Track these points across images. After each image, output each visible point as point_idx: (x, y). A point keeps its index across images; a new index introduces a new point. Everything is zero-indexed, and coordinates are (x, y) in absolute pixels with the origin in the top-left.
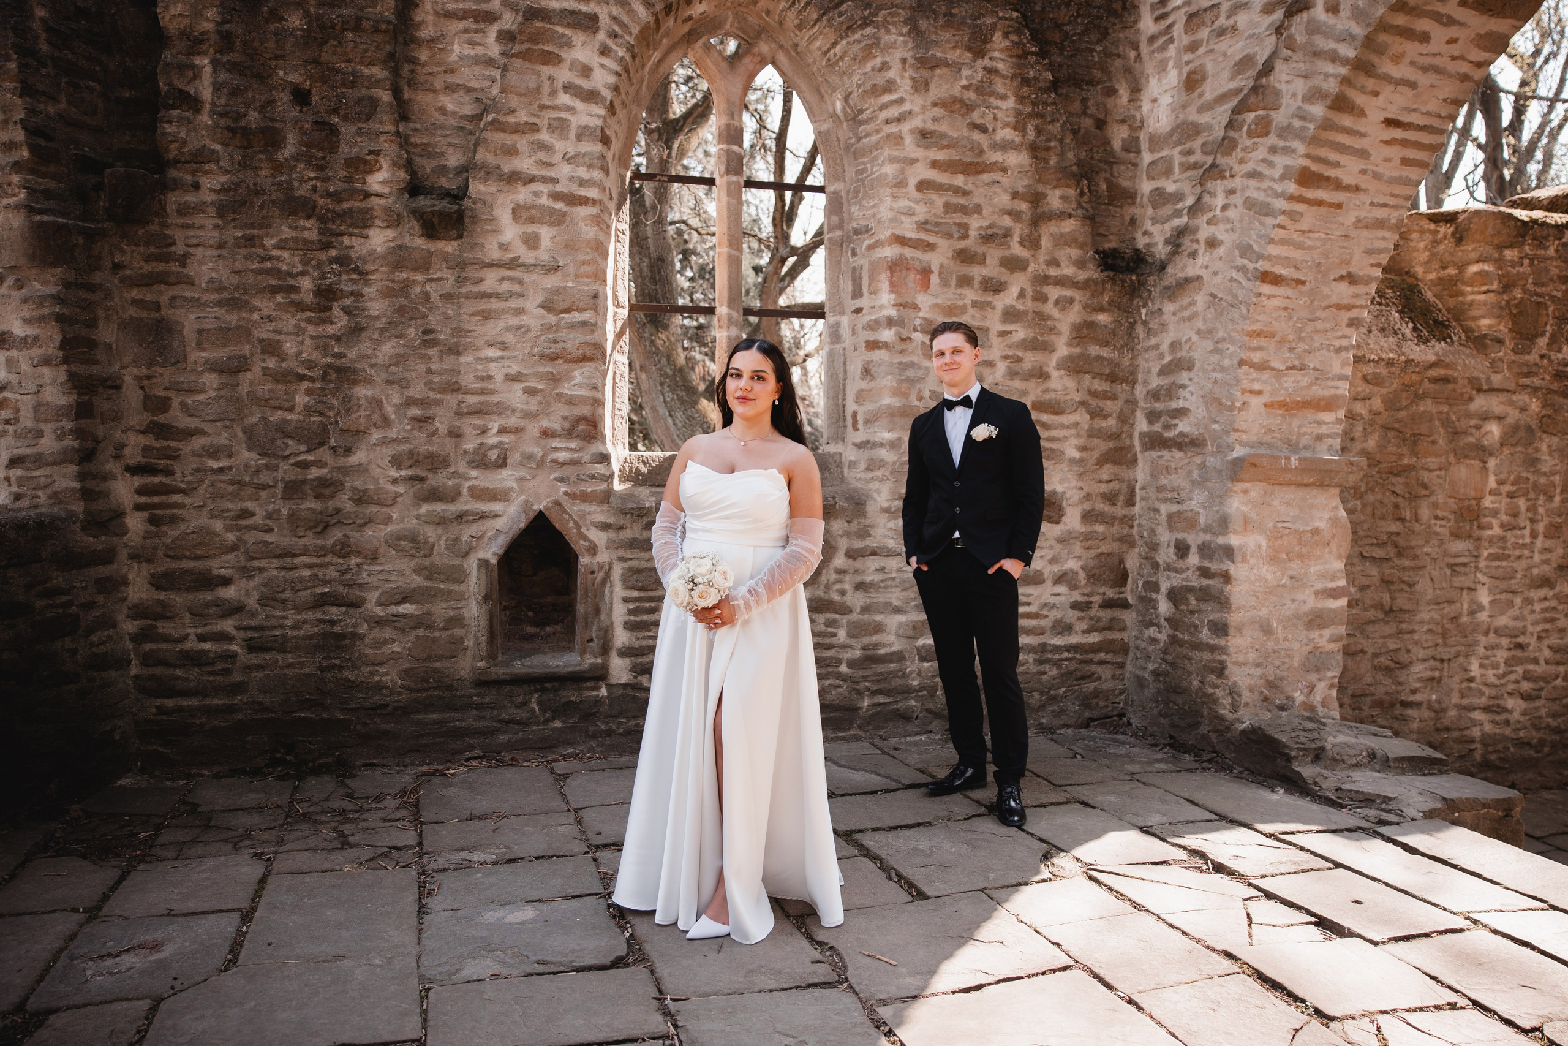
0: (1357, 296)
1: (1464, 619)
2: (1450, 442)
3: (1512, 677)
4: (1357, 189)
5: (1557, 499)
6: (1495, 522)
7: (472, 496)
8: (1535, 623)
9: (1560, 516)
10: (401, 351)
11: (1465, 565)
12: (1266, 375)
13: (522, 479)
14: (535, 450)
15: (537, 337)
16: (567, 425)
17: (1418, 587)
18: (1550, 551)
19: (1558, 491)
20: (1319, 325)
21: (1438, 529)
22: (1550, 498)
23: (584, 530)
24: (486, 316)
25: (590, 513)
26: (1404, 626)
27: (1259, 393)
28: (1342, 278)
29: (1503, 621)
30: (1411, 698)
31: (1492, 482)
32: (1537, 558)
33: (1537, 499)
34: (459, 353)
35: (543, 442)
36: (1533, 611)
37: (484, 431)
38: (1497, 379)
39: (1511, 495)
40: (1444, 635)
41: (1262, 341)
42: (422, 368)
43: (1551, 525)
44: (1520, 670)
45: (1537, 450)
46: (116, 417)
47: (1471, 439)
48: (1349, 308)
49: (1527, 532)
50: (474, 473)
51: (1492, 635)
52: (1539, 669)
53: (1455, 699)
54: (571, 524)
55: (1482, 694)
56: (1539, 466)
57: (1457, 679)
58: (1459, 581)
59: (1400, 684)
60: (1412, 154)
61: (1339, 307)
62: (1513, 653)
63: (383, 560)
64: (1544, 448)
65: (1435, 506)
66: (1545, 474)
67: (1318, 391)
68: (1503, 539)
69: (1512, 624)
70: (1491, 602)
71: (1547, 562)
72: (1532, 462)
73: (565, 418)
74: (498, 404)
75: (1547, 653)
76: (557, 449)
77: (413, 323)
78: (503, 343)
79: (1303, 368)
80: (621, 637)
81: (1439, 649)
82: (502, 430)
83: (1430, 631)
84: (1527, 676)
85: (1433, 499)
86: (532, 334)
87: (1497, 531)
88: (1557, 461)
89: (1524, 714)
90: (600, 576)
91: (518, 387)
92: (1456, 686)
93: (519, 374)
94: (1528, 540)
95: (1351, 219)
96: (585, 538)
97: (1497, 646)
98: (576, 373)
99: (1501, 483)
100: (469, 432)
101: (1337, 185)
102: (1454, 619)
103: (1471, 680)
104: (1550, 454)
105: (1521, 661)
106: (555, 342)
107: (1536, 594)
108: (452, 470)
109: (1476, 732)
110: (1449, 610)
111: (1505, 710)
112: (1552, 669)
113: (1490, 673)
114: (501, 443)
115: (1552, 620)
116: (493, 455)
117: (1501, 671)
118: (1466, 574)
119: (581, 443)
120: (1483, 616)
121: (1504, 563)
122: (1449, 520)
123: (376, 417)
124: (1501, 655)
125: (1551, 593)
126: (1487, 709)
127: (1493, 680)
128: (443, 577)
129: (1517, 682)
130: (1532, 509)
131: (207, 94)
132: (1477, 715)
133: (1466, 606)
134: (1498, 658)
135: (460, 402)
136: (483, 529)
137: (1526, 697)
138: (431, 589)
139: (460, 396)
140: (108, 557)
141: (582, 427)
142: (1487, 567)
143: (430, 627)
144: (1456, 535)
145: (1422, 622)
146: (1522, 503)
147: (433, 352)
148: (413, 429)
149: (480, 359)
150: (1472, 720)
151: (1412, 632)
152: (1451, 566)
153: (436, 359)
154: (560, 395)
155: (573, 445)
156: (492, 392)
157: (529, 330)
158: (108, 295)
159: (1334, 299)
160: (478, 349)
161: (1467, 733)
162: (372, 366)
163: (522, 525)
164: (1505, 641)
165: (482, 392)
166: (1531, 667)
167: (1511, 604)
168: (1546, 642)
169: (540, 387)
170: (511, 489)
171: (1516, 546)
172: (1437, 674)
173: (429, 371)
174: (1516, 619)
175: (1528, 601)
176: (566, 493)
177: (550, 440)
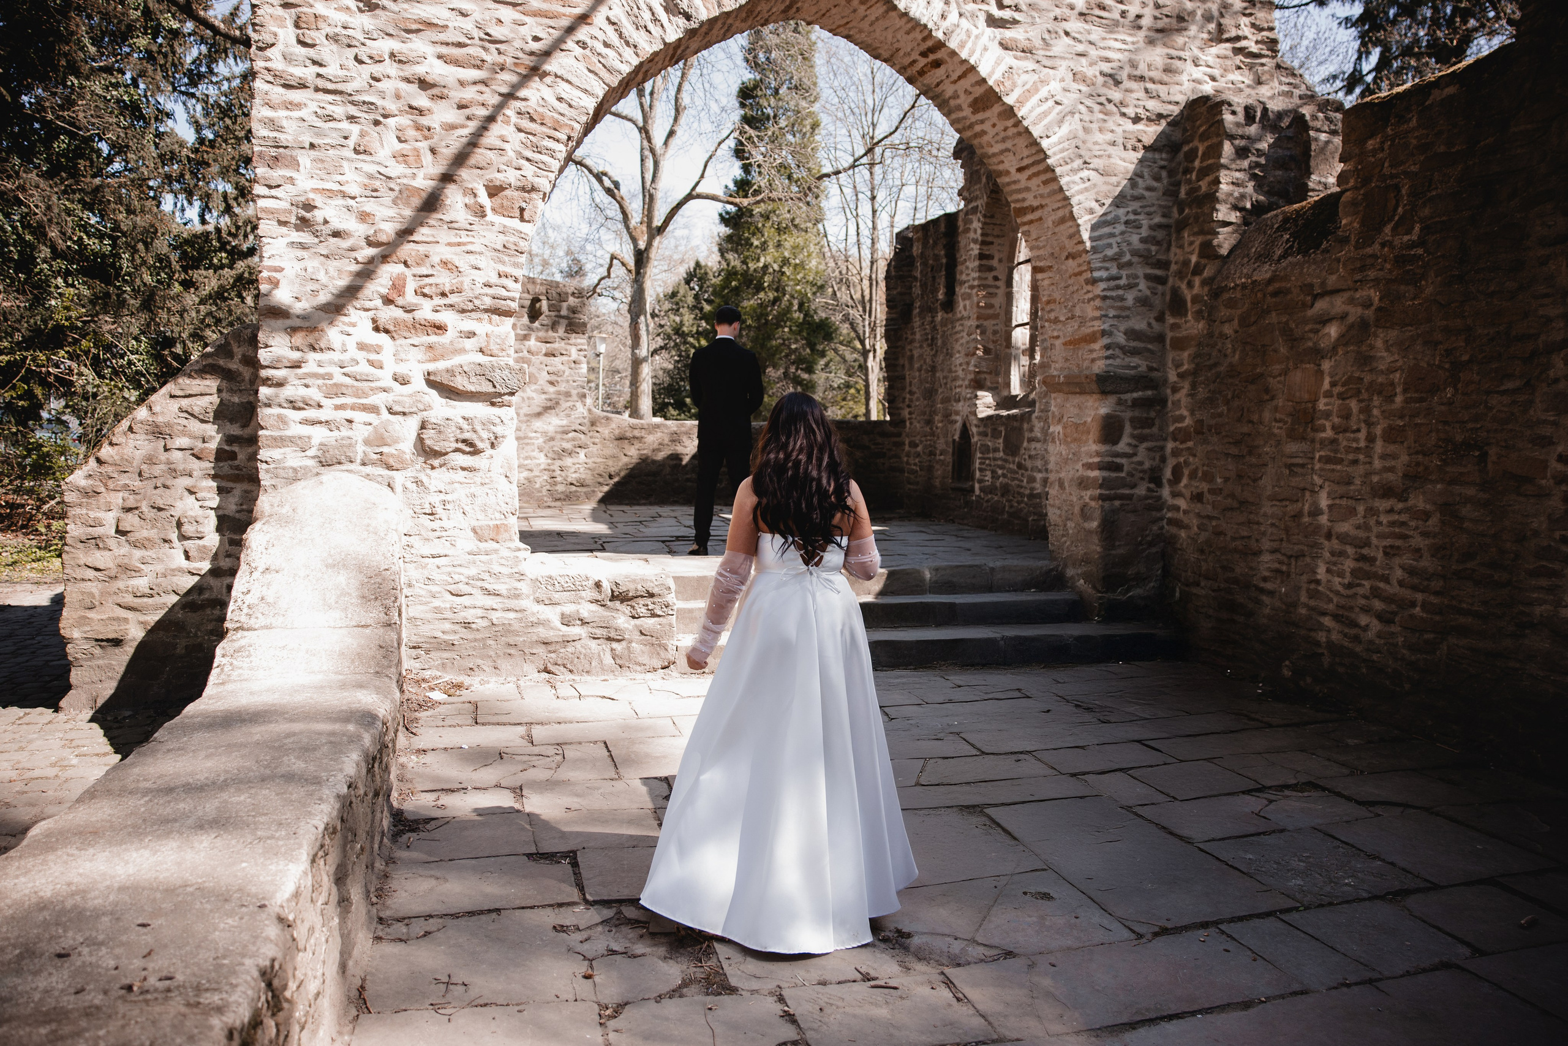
0: (1080, 265)
1: (1306, 519)
2: (1292, 348)
3: (1360, 591)
4: (1042, 206)
5: (1399, 399)
6: (1328, 424)
7: (954, 413)
8: (1379, 536)
9: (1401, 417)
11: (1303, 466)
12: (1060, 326)
13: (963, 406)
17: (1261, 483)
18: (1394, 456)
19: (1399, 390)
20: (1071, 289)
21: (1276, 431)
22: (1390, 399)
23: (971, 427)
24: (957, 340)
26: (1252, 516)
27: (1058, 337)
28: (1067, 258)
29: (1345, 527)
30: (1262, 585)
31: (1326, 385)
32: (1377, 464)
33: (1371, 400)
36: (1379, 523)
38: (1332, 280)
39: (1342, 396)
40: (1287, 530)
41: (1052, 306)
43: (1391, 428)
44: (1367, 584)
45: (1372, 347)
46: (904, 389)
47: (1310, 344)
48: (1080, 273)
49: (1362, 435)
50: (955, 404)
51: (1335, 541)
52: (1393, 589)
53: (1304, 598)
54: (969, 424)
55: (1331, 600)
56: (1375, 364)
57: (1304, 578)
58: (1295, 481)
59: (1251, 568)
60: (1044, 177)
61: (1076, 275)
62: (1361, 564)
64: (1379, 343)
65: (1276, 409)
66: (1382, 372)
67: (1086, 330)
68: (1334, 441)
69: (1353, 532)
70: (1330, 507)
71: (1391, 469)
72: (1365, 360)
75: (1399, 573)
76: (968, 393)
78: (959, 351)
79: (1073, 317)
80: (978, 474)
81: (1284, 544)
82: (959, 386)
83: (1273, 525)
84: (1375, 593)
85: (1274, 403)
87: (1329, 433)
88: (1396, 357)
89: (1379, 635)
90: (975, 447)
92: (1305, 586)
93: (961, 363)
94: (1362, 444)
95: (1050, 224)
96: (971, 430)
97: (1342, 554)
99: (1333, 384)
101: (1033, 209)
102: (1297, 516)
103: (1318, 582)
104: (1387, 350)
105: (1368, 576)
106: (968, 348)
107: (1383, 505)
109: (1322, 637)
110: (1292, 508)
111: (1356, 625)
112: (1407, 593)
113: (1337, 580)
114: (959, 392)
115: (1405, 537)
116: (957, 397)
117: (1346, 581)
118: (1303, 475)
120: (1324, 519)
121: (1339, 467)
122: (1285, 423)
124: (1349, 564)
125: (1400, 506)
126: (1336, 617)
127: (1340, 588)
129: (1365, 597)
130: (1366, 410)
131: (918, 275)
132: (1327, 621)
133: (1306, 507)
134: (1345, 567)
137: (1380, 617)
140: (899, 435)
142: (1322, 469)
144: (1292, 436)
145: (1265, 515)
146: (1354, 405)
150: (1321, 624)
151: (1258, 523)
152: (1290, 466)
158: (903, 348)
159: (1071, 271)
161: (1313, 634)
163: (961, 425)
164: (1350, 550)
165: (955, 371)
166: (1382, 585)
167: (1353, 512)
168: (1397, 561)
170: (961, 410)
171: (1349, 451)
172: (1284, 568)
174: (1358, 527)
175: (1371, 511)
176: (969, 411)
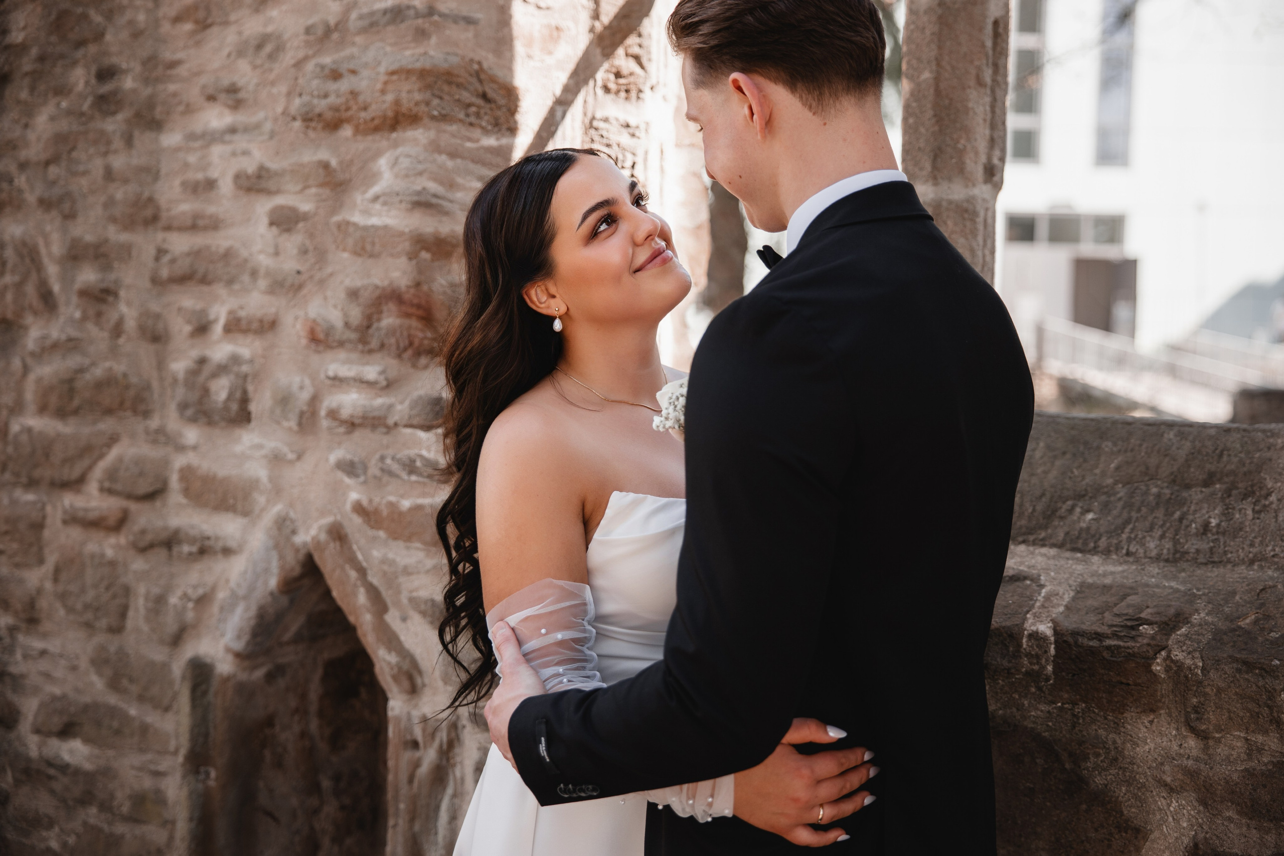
7: (186, 492)
10: (64, 125)
13: (276, 459)
14: (296, 380)
15: (299, 64)
16: (356, 314)
23: (392, 618)
25: (407, 571)
34: (156, 125)
35: (315, 359)
37: (202, 329)
42: (97, 166)
50: (191, 435)
54: (362, 598)
63: (46, 626)
73: (353, 294)
74: (228, 255)
76: (338, 381)
77: (80, 53)
78: (233, 90)
82: (234, 327)
86: (289, 58)
90: (429, 756)
91: (263, 207)
93: (262, 173)
96: (392, 641)
98: (383, 163)
100: (181, 328)
106: (335, 75)
108: (154, 423)
114: (235, 359)
116: (221, 389)
119: (393, 366)
123: (30, 289)
128: (135, 689)
135: (161, 252)
136: (209, 579)
138: (113, 711)
139: (160, 235)
141: (389, 320)
143: (106, 807)
147: (113, 125)
148: (85, 318)
149: (192, 137)
153: (118, 143)
154: (344, 227)
155: (371, 372)
156: (215, 224)
157: (280, 48)
160: (189, 110)
162: (23, 166)
163: (273, 582)
165: (194, 225)
169: (305, 207)
170: (253, 485)
173: (109, 175)
176: (359, 509)
177: (329, 355)
